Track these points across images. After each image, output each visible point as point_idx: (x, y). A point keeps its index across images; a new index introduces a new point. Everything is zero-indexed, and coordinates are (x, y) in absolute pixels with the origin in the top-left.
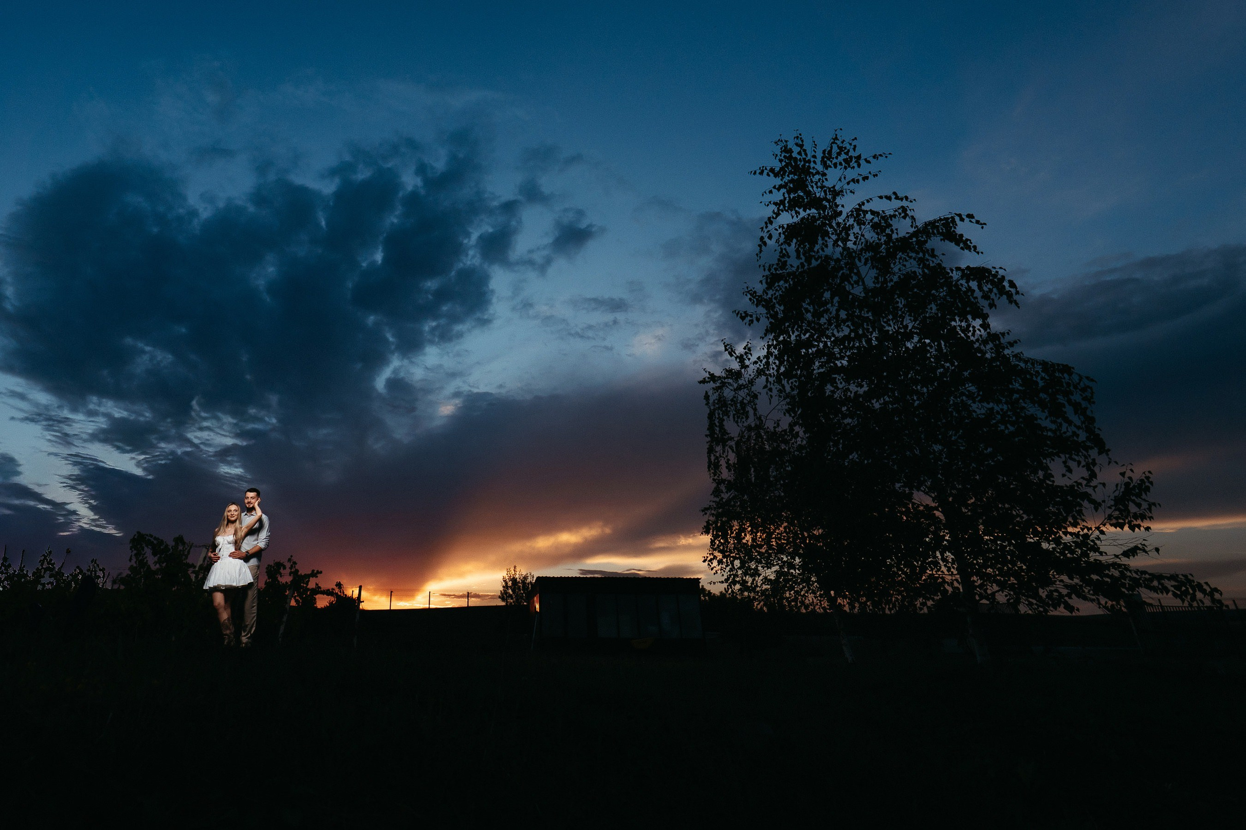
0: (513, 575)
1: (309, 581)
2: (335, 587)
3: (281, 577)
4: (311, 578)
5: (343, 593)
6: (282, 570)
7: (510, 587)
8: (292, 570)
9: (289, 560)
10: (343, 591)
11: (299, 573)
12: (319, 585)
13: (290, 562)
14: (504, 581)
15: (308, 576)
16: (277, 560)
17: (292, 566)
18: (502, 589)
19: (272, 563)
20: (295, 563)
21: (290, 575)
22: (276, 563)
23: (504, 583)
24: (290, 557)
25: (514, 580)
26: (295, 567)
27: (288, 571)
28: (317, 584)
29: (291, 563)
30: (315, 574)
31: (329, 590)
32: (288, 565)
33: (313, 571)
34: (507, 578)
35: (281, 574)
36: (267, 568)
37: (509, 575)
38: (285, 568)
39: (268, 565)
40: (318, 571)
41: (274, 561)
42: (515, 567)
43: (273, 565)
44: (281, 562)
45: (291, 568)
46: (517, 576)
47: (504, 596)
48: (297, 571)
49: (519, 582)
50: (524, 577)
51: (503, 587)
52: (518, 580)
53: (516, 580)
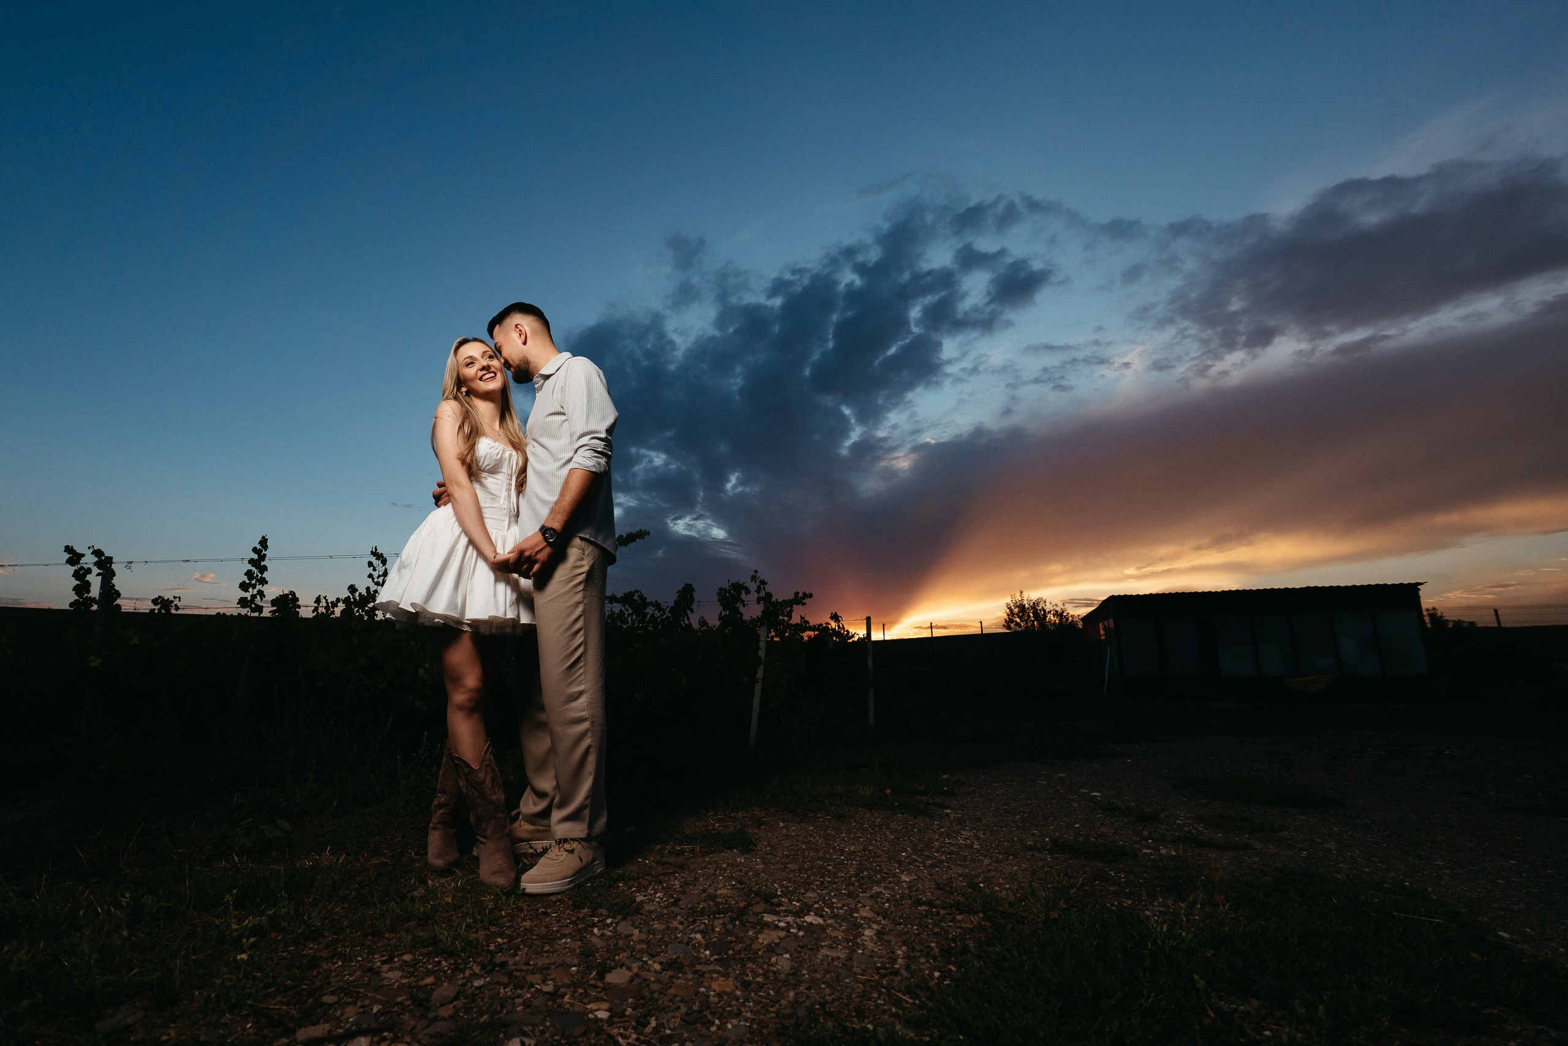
0: (1020, 601)
1: (791, 610)
2: (829, 620)
3: (744, 606)
4: (795, 606)
5: (844, 628)
6: (743, 596)
7: (1017, 614)
8: (761, 595)
9: (754, 578)
10: (843, 626)
11: (773, 599)
12: (806, 619)
13: (755, 582)
14: (1009, 607)
15: (791, 603)
16: (734, 580)
17: (759, 587)
18: (1006, 618)
19: (726, 586)
20: (763, 583)
21: (758, 603)
22: (732, 584)
23: (1008, 611)
24: (754, 574)
25: (1022, 607)
26: (764, 588)
27: (754, 596)
28: (802, 618)
29: (758, 583)
30: (800, 599)
31: (821, 625)
32: (753, 587)
33: (796, 594)
34: (1012, 605)
35: (743, 602)
36: (718, 594)
37: (1015, 602)
38: (748, 592)
39: (719, 589)
40: (804, 594)
41: (729, 581)
42: (1021, 592)
43: (728, 588)
44: (740, 582)
45: (758, 591)
46: (1025, 602)
47: (1008, 623)
48: (769, 595)
49: (1028, 608)
50: (1034, 603)
51: (1008, 615)
52: (1027, 606)
53: (1024, 606)
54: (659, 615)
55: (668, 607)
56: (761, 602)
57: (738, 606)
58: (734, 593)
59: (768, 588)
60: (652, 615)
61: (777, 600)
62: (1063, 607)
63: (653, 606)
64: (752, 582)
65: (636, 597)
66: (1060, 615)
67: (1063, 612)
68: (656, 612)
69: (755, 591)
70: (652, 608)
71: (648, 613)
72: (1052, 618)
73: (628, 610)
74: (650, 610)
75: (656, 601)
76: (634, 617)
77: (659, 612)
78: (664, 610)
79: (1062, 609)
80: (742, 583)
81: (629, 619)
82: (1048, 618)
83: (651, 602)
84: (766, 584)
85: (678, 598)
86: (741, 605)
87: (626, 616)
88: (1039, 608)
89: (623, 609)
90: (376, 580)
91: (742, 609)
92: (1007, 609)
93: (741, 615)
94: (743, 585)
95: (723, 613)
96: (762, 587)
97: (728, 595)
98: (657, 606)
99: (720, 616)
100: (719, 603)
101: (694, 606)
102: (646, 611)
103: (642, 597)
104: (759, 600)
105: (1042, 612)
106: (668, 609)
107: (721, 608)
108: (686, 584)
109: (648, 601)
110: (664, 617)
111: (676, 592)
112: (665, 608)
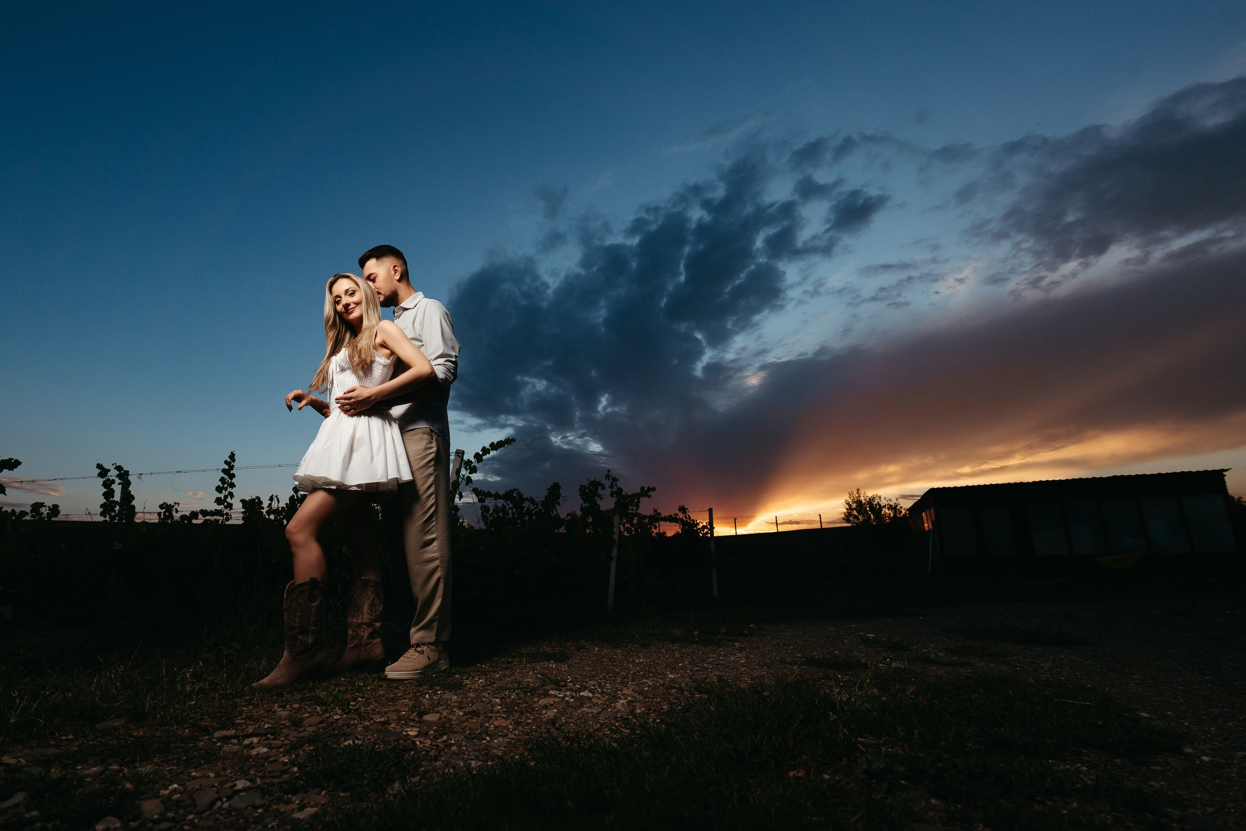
0: (857, 497)
1: (639, 502)
2: (677, 511)
3: (601, 499)
4: (642, 498)
5: (690, 518)
6: (600, 491)
7: (854, 508)
8: (614, 490)
9: (608, 477)
10: (688, 515)
11: (624, 493)
12: (658, 511)
13: (609, 479)
14: (847, 504)
15: (638, 496)
16: (592, 479)
17: (612, 484)
18: (845, 511)
19: (585, 483)
20: (615, 480)
21: (612, 496)
22: (591, 482)
23: (847, 506)
24: (607, 473)
25: (859, 503)
26: (616, 485)
27: (608, 490)
28: (654, 510)
29: (611, 481)
30: (645, 492)
32: (607, 483)
33: (642, 488)
34: (850, 501)
35: (600, 496)
36: (580, 490)
37: (852, 498)
38: (603, 488)
39: (580, 486)
40: (649, 488)
41: (588, 479)
42: (860, 490)
43: (587, 485)
44: (597, 480)
45: (611, 487)
46: (862, 498)
47: (848, 517)
48: (620, 490)
49: (865, 503)
50: (870, 498)
51: (847, 509)
52: (864, 501)
53: (861, 502)
54: (533, 508)
55: (540, 501)
56: (614, 496)
57: (596, 499)
58: (592, 489)
59: (619, 484)
60: (528, 508)
61: (626, 493)
62: (896, 502)
63: (528, 501)
64: (606, 479)
65: (515, 494)
66: (894, 508)
67: (897, 506)
68: (531, 505)
69: (609, 487)
70: (528, 503)
71: (524, 507)
72: (887, 511)
73: (508, 505)
74: (526, 505)
75: (531, 497)
76: (514, 510)
77: (533, 506)
78: (537, 504)
79: (895, 504)
80: (598, 481)
81: (510, 511)
82: (883, 512)
83: (527, 498)
84: (617, 480)
85: (548, 494)
86: (598, 499)
87: (507, 509)
88: (875, 503)
91: (598, 502)
93: (599, 506)
94: (599, 482)
95: (584, 505)
96: (614, 483)
97: (587, 491)
98: (532, 500)
99: (581, 507)
100: (580, 497)
101: (561, 500)
102: (523, 505)
103: (520, 495)
104: (612, 494)
105: (878, 507)
106: (541, 503)
107: (582, 501)
108: (554, 483)
109: (524, 497)
110: (538, 509)
111: (547, 490)
112: (538, 502)
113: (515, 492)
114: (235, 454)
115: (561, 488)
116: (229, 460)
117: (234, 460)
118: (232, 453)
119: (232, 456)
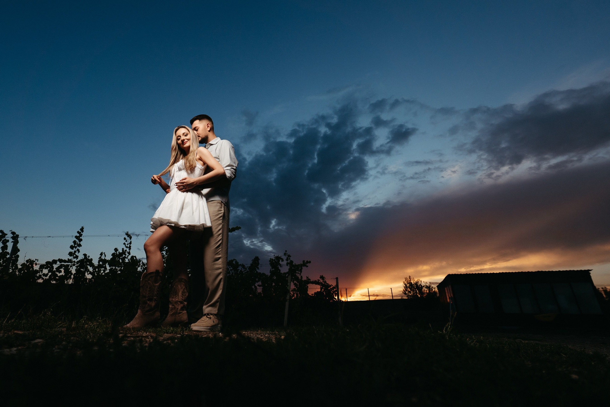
0: (409, 281)
1: (301, 269)
2: (319, 279)
4: (303, 267)
6: (281, 262)
7: (408, 287)
8: (288, 262)
10: (326, 281)
11: (294, 264)
13: (286, 255)
15: (301, 266)
17: (287, 258)
20: (289, 256)
22: (276, 256)
24: (285, 251)
27: (285, 262)
28: (307, 275)
30: (305, 264)
31: (316, 280)
32: (285, 258)
33: (304, 261)
36: (270, 261)
37: (407, 281)
38: (283, 260)
39: (270, 259)
40: (307, 261)
42: (410, 277)
43: (274, 258)
44: (279, 256)
46: (412, 281)
47: (405, 292)
48: (292, 262)
49: (414, 284)
50: (416, 282)
51: (404, 287)
52: (413, 283)
53: (411, 283)
54: (244, 270)
55: (248, 267)
57: (278, 266)
58: (277, 261)
59: (292, 258)
60: (241, 270)
63: (241, 266)
64: (284, 255)
65: (234, 262)
66: (428, 288)
68: (243, 269)
69: (286, 260)
70: (241, 267)
71: (239, 269)
72: (425, 289)
73: (230, 268)
74: (240, 268)
75: (243, 264)
76: (233, 271)
77: (244, 269)
78: (246, 268)
79: (429, 286)
81: (231, 272)
82: (423, 289)
83: (240, 264)
84: (291, 256)
85: (252, 263)
86: (280, 266)
87: (229, 270)
88: (419, 284)
89: (228, 267)
90: (126, 246)
91: (280, 268)
92: (404, 284)
93: (280, 270)
94: (281, 257)
95: (272, 270)
96: (289, 258)
97: (274, 261)
98: (243, 266)
99: (270, 271)
100: (270, 265)
101: (259, 266)
102: (238, 269)
103: (237, 262)
104: (287, 264)
105: (420, 286)
106: (248, 268)
107: (271, 267)
108: (256, 257)
109: (239, 264)
110: (246, 271)
111: (252, 261)
112: (247, 267)
113: (234, 261)
114: (84, 228)
115: (260, 260)
116: (80, 231)
117: (83, 231)
118: (82, 227)
119: (82, 229)
